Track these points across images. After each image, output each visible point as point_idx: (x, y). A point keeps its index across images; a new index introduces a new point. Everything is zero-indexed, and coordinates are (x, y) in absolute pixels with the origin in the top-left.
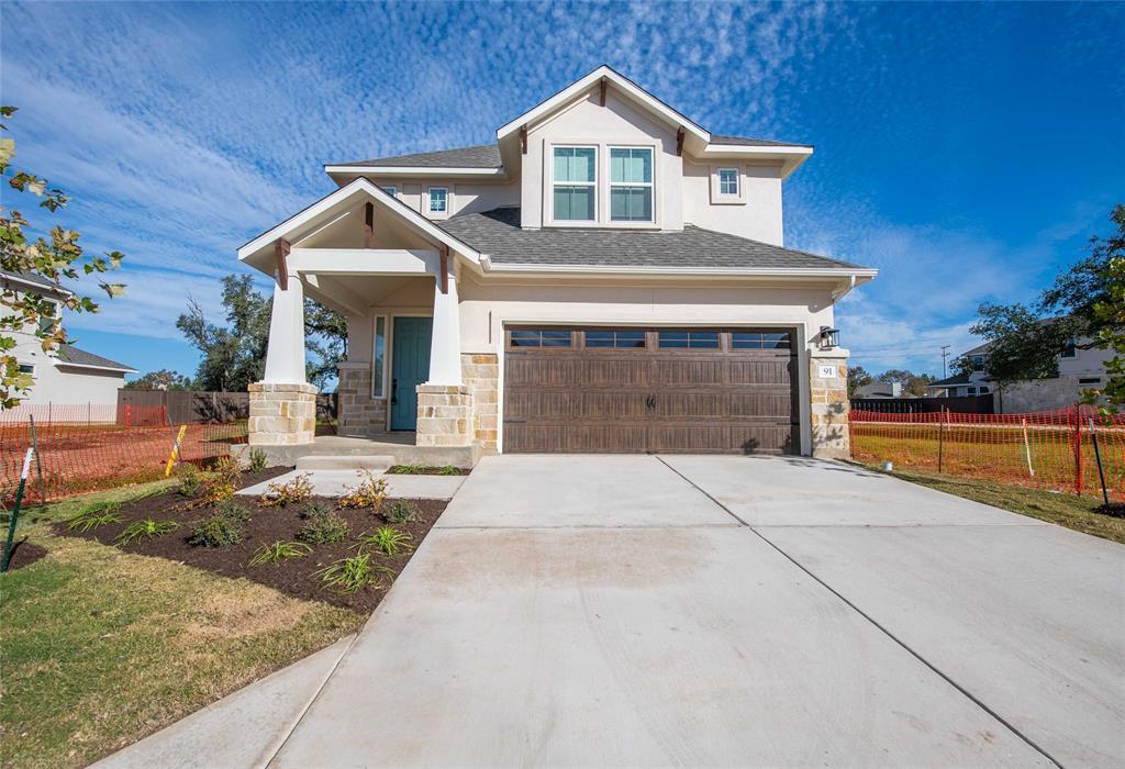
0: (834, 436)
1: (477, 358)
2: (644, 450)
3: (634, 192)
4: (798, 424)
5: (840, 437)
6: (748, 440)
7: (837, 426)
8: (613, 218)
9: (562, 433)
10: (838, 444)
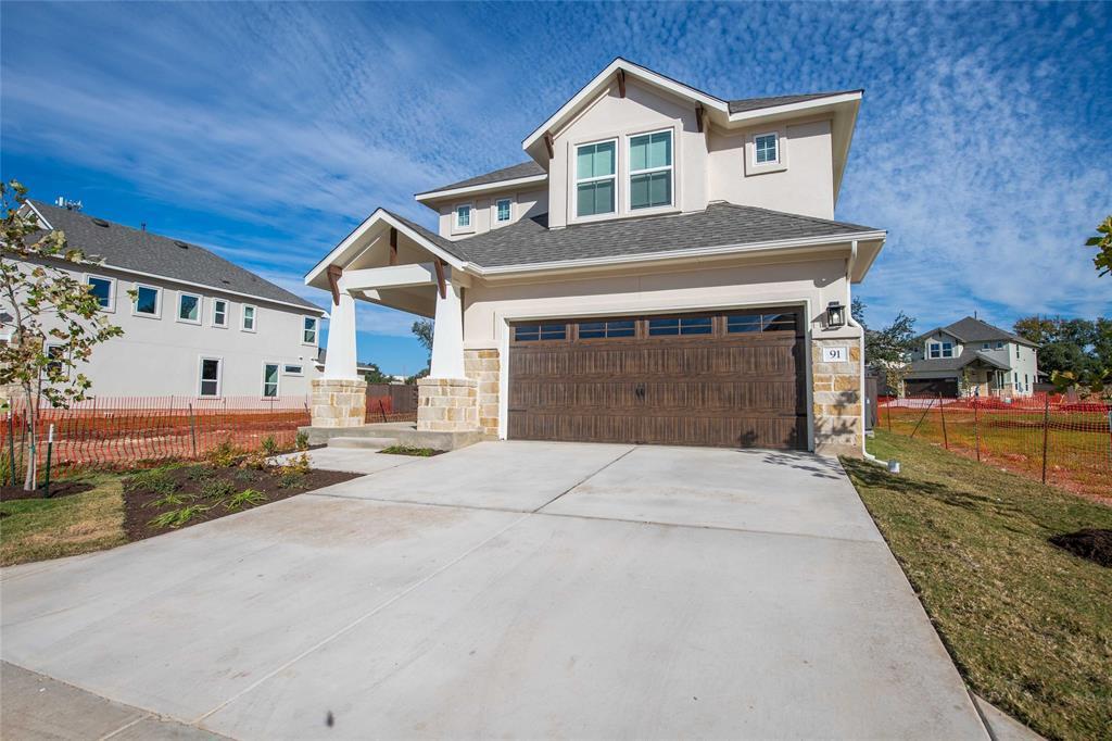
0: (843, 430)
1: (482, 353)
2: (633, 440)
3: (655, 178)
4: (805, 415)
5: (851, 432)
6: (745, 432)
7: (848, 418)
8: (633, 207)
9: (558, 421)
10: (848, 441)
